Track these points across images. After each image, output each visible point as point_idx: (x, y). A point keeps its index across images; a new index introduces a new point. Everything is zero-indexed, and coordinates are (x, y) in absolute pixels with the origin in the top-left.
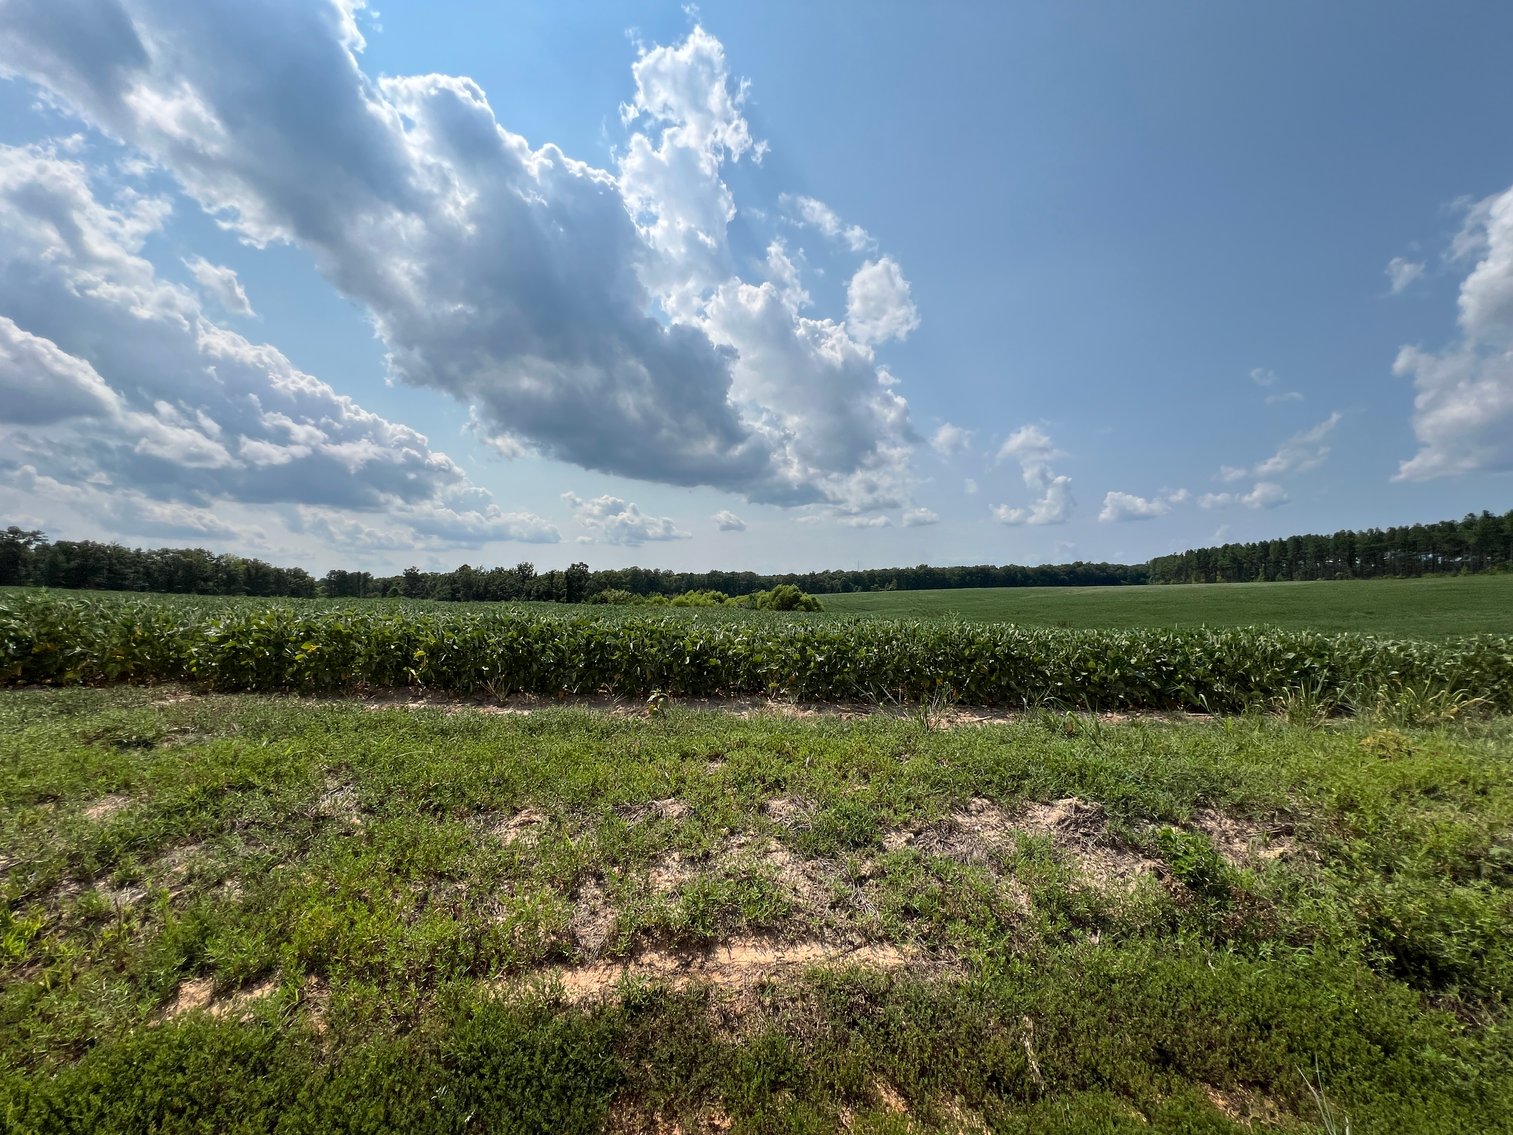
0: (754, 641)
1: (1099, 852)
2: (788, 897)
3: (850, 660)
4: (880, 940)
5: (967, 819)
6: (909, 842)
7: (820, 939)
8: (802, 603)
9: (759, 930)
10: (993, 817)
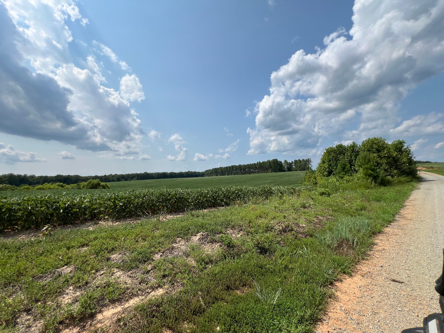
0: (92, 201)
1: (208, 245)
2: (123, 286)
3: (132, 204)
4: (157, 288)
5: (176, 245)
6: (161, 256)
7: (137, 295)
8: (101, 186)
9: (113, 301)
10: (183, 242)
